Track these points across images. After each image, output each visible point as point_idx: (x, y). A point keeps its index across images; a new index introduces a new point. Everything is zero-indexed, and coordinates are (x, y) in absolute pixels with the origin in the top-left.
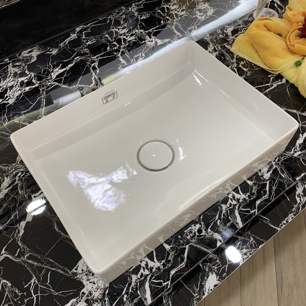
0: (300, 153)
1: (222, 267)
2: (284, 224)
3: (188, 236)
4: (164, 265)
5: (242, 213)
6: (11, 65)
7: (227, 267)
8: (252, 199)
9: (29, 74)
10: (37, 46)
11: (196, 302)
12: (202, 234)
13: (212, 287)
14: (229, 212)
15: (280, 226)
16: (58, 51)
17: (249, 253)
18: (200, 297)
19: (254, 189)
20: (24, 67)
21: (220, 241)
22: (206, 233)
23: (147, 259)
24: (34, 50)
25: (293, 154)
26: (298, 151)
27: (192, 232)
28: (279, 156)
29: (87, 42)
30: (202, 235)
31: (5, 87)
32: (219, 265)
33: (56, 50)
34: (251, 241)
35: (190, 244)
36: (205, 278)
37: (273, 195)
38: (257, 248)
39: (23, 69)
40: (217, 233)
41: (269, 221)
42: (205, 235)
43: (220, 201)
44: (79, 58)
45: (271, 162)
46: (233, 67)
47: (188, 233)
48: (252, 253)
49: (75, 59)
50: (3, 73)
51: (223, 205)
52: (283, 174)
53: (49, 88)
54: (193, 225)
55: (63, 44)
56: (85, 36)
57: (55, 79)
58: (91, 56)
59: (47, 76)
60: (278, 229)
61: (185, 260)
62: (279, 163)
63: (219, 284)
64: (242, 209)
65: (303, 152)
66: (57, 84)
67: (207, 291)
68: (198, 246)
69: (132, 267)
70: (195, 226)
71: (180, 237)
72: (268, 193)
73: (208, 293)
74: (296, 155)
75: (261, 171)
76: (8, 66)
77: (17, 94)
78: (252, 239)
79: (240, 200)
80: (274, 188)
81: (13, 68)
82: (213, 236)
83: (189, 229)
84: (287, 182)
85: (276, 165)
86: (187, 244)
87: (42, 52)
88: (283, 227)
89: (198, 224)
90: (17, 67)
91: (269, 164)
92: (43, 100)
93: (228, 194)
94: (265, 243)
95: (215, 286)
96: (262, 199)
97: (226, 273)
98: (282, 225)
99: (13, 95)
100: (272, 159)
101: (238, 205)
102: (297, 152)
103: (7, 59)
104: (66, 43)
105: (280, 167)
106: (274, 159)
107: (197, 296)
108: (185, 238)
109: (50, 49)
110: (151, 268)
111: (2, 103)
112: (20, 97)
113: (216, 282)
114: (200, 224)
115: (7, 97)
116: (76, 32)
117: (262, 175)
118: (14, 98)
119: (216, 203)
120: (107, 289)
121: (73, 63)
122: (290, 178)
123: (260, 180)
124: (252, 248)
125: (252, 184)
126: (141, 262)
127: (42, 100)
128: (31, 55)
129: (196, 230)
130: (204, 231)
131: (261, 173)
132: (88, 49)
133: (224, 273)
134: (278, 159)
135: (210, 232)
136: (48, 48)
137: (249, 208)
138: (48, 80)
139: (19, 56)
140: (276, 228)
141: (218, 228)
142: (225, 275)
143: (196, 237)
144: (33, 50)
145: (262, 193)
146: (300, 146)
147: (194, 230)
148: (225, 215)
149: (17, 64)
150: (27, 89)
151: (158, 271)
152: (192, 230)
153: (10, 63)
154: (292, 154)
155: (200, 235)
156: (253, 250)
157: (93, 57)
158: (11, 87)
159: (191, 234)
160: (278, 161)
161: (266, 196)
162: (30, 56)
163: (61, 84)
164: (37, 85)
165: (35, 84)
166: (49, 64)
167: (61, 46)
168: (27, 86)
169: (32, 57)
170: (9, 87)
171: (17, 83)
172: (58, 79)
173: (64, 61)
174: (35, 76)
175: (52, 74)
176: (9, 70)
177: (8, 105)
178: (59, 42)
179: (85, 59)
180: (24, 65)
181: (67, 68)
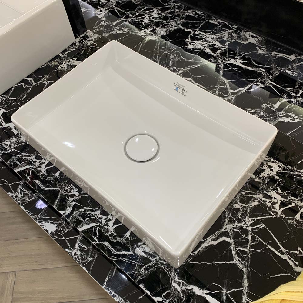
0: (179, 290)
1: (63, 234)
2: (111, 293)
3: (67, 187)
4: (43, 175)
5: (93, 229)
6: (231, 31)
7: (63, 239)
8: (110, 237)
9: (226, 45)
10: (262, 38)
11: (34, 217)
12: (70, 198)
13: (45, 228)
14: (93, 218)
15: (108, 288)
16: (264, 54)
17: (77, 258)
18: (38, 220)
19: (121, 239)
20: (231, 40)
21: (64, 213)
22: (71, 201)
23: (47, 162)
24: (256, 39)
25: (175, 282)
26: (181, 288)
27: (71, 190)
28: (168, 264)
29: (289, 70)
30: (68, 198)
31: (204, 37)
32: (64, 232)
33: (265, 52)
34: (89, 258)
35: (60, 190)
36: (53, 222)
37: (117, 259)
38: (82, 264)
40: (71, 210)
41: (112, 275)
42: (69, 201)
43: (103, 209)
44: (263, 71)
45: (158, 255)
46: (294, 202)
47: (70, 187)
48: (77, 261)
49: (261, 69)
51: (100, 212)
52: (144, 269)
54: (78, 190)
55: (276, 53)
56: (296, 66)
57: (228, 64)
58: (271, 79)
60: (104, 285)
61: (47, 189)
62: (159, 264)
63: (48, 234)
64: (97, 229)
65: (181, 294)
66: (222, 66)
67: (42, 225)
68: (59, 197)
69: (40, 154)
70: (77, 191)
71: (66, 181)
72: (119, 253)
73: (41, 226)
74: (174, 284)
75: (144, 245)
76: (229, 30)
77: (199, 47)
78: (91, 259)
79: (107, 226)
80: (125, 259)
81: (228, 34)
82: (69, 207)
83: (74, 187)
84: (135, 274)
85: (155, 261)
86: (60, 188)
87: (257, 44)
88: (107, 291)
89: (79, 194)
90: (230, 36)
91: (155, 253)
93: (112, 215)
94: (87, 272)
95: (47, 230)
96: (110, 247)
97: (57, 239)
98: (108, 290)
99: (197, 45)
100: (162, 256)
101: (102, 225)
102: (180, 286)
103: (236, 27)
104: (278, 56)
105: (154, 266)
106: (163, 259)
107: (38, 217)
108: (66, 185)
109: (264, 47)
110: (41, 166)
111: (187, 42)
112: (197, 50)
113: (49, 231)
114: (79, 195)
115: (195, 42)
116: (298, 58)
117: (139, 246)
118: (195, 47)
119: (101, 206)
120: (25, 143)
121: (253, 69)
122: (141, 277)
123: (132, 245)
124: (82, 260)
125: (127, 237)
126: (45, 159)
127: (199, 64)
128: (249, 38)
129: (73, 193)
130: (73, 199)
131: (142, 245)
132: (279, 74)
133: (57, 237)
134: (164, 263)
135: (72, 204)
137: (99, 235)
138: (224, 60)
139: (244, 32)
140: (105, 284)
141: (76, 210)
142: (55, 238)
143: (66, 193)
144: (256, 37)
145: (118, 248)
146: (189, 290)
147: (73, 191)
148: (89, 215)
149: (234, 35)
150: (208, 50)
151: (38, 171)
152: (73, 190)
153: (233, 30)
154: (175, 280)
155: (69, 197)
156: (80, 261)
157: (269, 81)
158: (206, 41)
159: (69, 189)
160: (162, 264)
161: (114, 252)
163: (224, 69)
164: (215, 55)
165: (216, 53)
166: (243, 53)
167: (272, 53)
168: (211, 50)
169: (246, 40)
170: (205, 40)
171: (212, 42)
172: (228, 65)
173: (254, 62)
174: (224, 50)
175: (232, 60)
176: (224, 32)
177: (186, 46)
178: (277, 50)
179: (264, 76)
180: (234, 38)
181: (245, 67)
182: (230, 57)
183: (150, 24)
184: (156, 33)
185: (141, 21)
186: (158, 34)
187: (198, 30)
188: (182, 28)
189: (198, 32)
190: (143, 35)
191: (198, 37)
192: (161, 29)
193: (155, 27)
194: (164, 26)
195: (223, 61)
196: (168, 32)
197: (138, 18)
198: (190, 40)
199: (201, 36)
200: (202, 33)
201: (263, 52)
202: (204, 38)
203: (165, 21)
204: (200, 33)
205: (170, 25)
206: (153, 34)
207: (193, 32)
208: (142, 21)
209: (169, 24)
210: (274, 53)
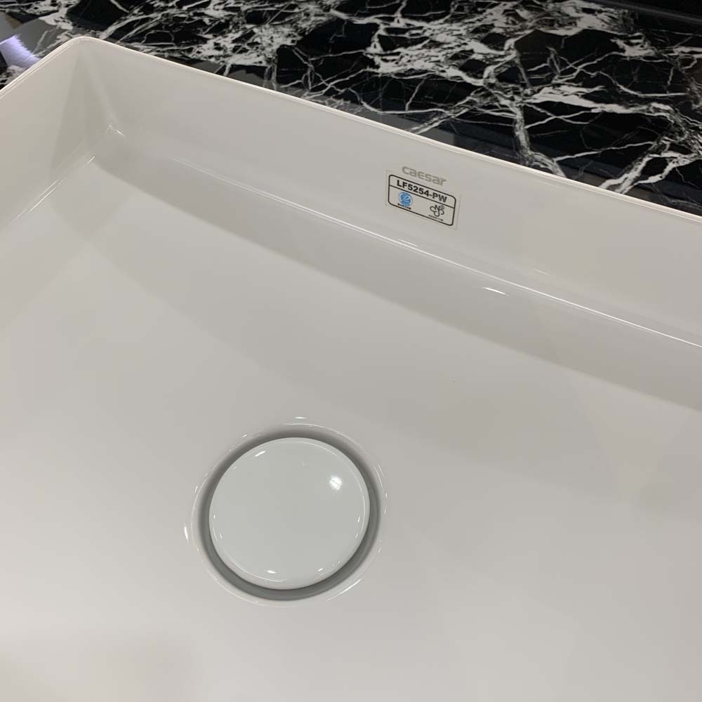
6: (509, 5)
9: (509, 49)
10: (621, 11)
16: (647, 58)
20: (521, 30)
24: (602, 16)
31: (427, 34)
33: (649, 51)
39: (515, 31)
44: (668, 111)
49: (655, 104)
50: (469, 8)
53: (488, 112)
55: (687, 50)
57: (537, 105)
59: (528, 85)
66: (519, 116)
76: (503, 3)
77: (418, 65)
81: (503, 13)
87: (612, 30)
90: (511, 18)
92: (436, 121)
99: (409, 61)
104: (696, 56)
109: (639, 37)
111: (371, 57)
112: (413, 75)
115: (398, 54)
118: (402, 68)
121: (631, 111)
127: (435, 119)
128: (579, 18)
136: (637, 34)
138: (518, 94)
144: (600, 12)
150: (452, 72)
158: (436, 44)
162: (572, 18)
163: (526, 123)
164: (480, 83)
165: (481, 78)
166: (577, 65)
167: (672, 52)
168: (462, 68)
169: (570, 24)
170: (431, 41)
171: (459, 46)
172: (539, 109)
173: (622, 87)
174: (508, 63)
175: (546, 90)
176: (489, 11)
177: (371, 70)
178: (686, 40)
179: (676, 125)
180: (530, 24)
181: (598, 108)
182: (534, 83)
183: (231, 20)
184: (257, 43)
185: (196, 14)
186: (264, 44)
187: (398, 15)
188: (343, 16)
189: (400, 22)
190: (211, 57)
191: (407, 35)
192: (272, 29)
193: (248, 26)
194: (281, 18)
195: (516, 97)
196: (300, 34)
197: (185, 8)
198: (379, 49)
199: (414, 32)
200: (417, 24)
201: (643, 53)
202: (426, 38)
203: (281, 5)
204: (408, 25)
205: (300, 12)
206: (247, 47)
207: (385, 24)
208: (203, 14)
209: (296, 10)
210: (679, 51)
